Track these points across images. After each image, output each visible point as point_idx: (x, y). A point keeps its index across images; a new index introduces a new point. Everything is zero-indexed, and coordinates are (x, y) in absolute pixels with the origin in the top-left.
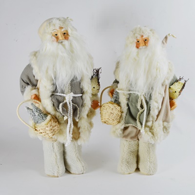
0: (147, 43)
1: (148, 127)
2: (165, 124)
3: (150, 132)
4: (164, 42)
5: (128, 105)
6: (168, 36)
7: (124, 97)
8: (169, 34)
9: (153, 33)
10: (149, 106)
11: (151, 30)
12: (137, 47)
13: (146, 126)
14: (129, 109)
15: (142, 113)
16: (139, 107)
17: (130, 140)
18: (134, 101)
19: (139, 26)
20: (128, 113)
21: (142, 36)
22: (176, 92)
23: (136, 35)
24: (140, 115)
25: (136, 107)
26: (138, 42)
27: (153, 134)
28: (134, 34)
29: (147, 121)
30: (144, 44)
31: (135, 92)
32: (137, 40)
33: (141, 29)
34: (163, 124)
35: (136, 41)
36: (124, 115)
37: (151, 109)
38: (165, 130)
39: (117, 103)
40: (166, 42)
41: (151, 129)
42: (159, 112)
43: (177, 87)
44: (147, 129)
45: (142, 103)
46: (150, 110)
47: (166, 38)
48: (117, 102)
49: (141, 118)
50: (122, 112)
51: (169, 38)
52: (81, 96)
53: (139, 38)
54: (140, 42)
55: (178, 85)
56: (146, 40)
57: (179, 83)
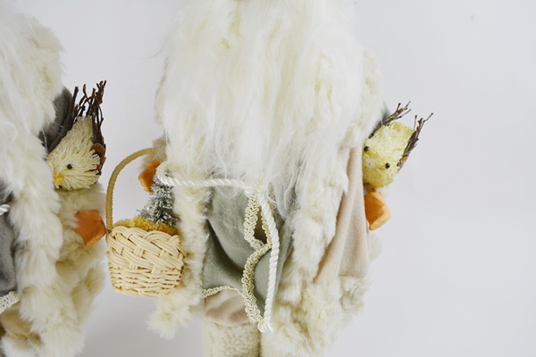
1: (287, 304)
2: (350, 283)
3: (295, 321)
5: (208, 227)
7: (189, 199)
10: (287, 234)
13: (278, 301)
14: (214, 239)
15: (261, 258)
16: (249, 236)
17: (230, 325)
18: (230, 212)
20: (212, 255)
22: (387, 166)
24: (255, 267)
25: (238, 235)
27: (304, 330)
29: (281, 286)
31: (229, 182)
34: (342, 287)
36: (196, 264)
37: (295, 244)
38: (346, 302)
39: (166, 222)
41: (297, 310)
42: (328, 250)
43: (389, 145)
44: (285, 313)
45: (259, 223)
46: (291, 250)
48: (165, 218)
49: (258, 279)
50: (188, 255)
52: (6, 214)
55: (394, 137)
57: (397, 128)
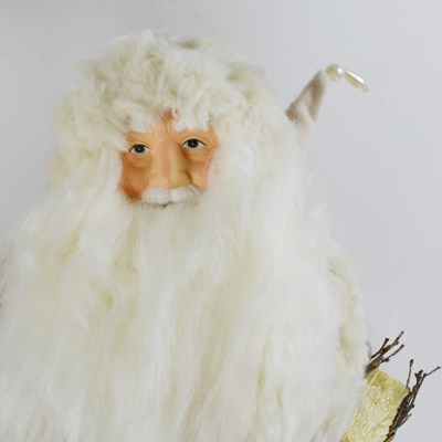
0: (204, 164)
4: (303, 109)
6: (328, 82)
8: (332, 70)
9: (248, 95)
11: (232, 78)
12: (132, 194)
19: (147, 37)
21: (168, 116)
23: (123, 106)
26: (140, 148)
28: (108, 98)
30: (175, 175)
32: (130, 136)
33: (157, 65)
35: (124, 146)
40: (313, 110)
47: (315, 87)
51: (331, 89)
53: (145, 125)
54: (154, 150)
56: (193, 143)
